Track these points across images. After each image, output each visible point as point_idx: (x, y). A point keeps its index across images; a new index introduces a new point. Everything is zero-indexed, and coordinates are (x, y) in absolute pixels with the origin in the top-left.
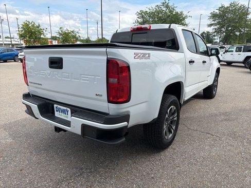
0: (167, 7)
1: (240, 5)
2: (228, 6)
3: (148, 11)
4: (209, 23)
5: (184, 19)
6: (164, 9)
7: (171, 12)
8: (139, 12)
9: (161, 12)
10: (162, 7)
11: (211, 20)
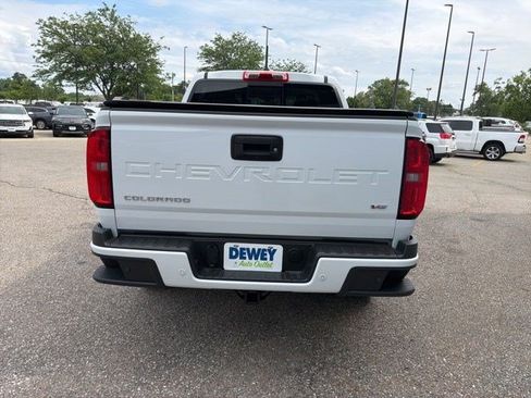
0: (114, 19)
1: (248, 40)
2: (230, 38)
3: (71, 23)
4: (201, 66)
5: (154, 51)
6: (108, 23)
7: (123, 31)
8: (45, 19)
9: (101, 28)
10: (103, 19)
11: (204, 60)
